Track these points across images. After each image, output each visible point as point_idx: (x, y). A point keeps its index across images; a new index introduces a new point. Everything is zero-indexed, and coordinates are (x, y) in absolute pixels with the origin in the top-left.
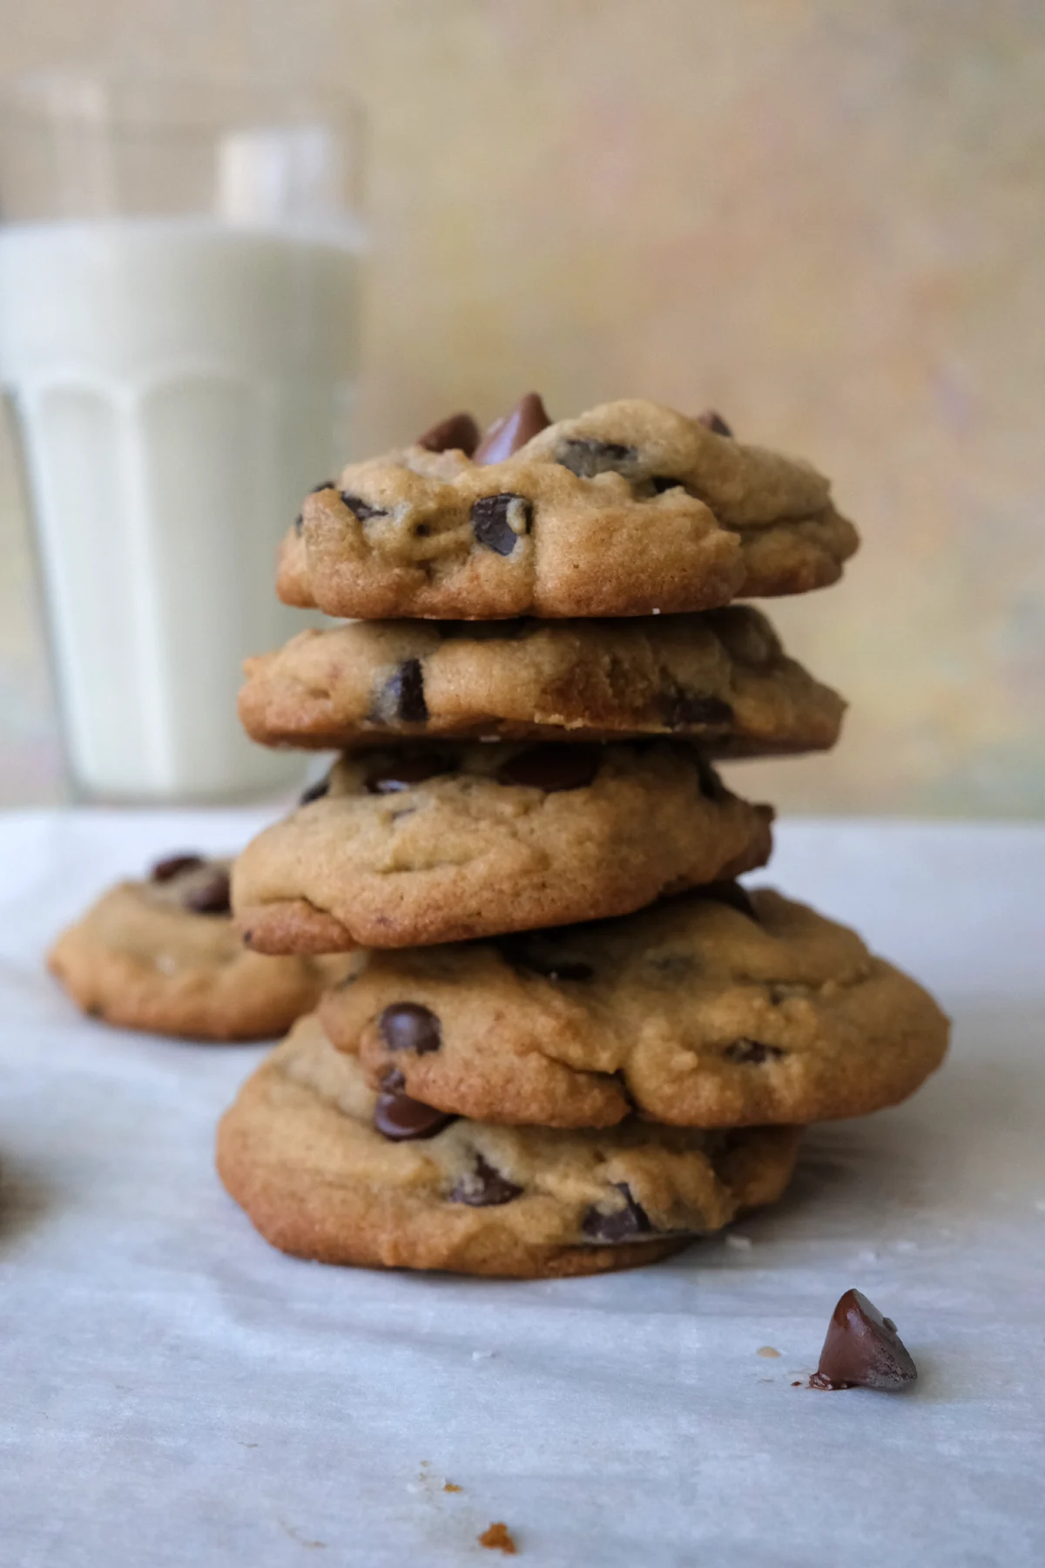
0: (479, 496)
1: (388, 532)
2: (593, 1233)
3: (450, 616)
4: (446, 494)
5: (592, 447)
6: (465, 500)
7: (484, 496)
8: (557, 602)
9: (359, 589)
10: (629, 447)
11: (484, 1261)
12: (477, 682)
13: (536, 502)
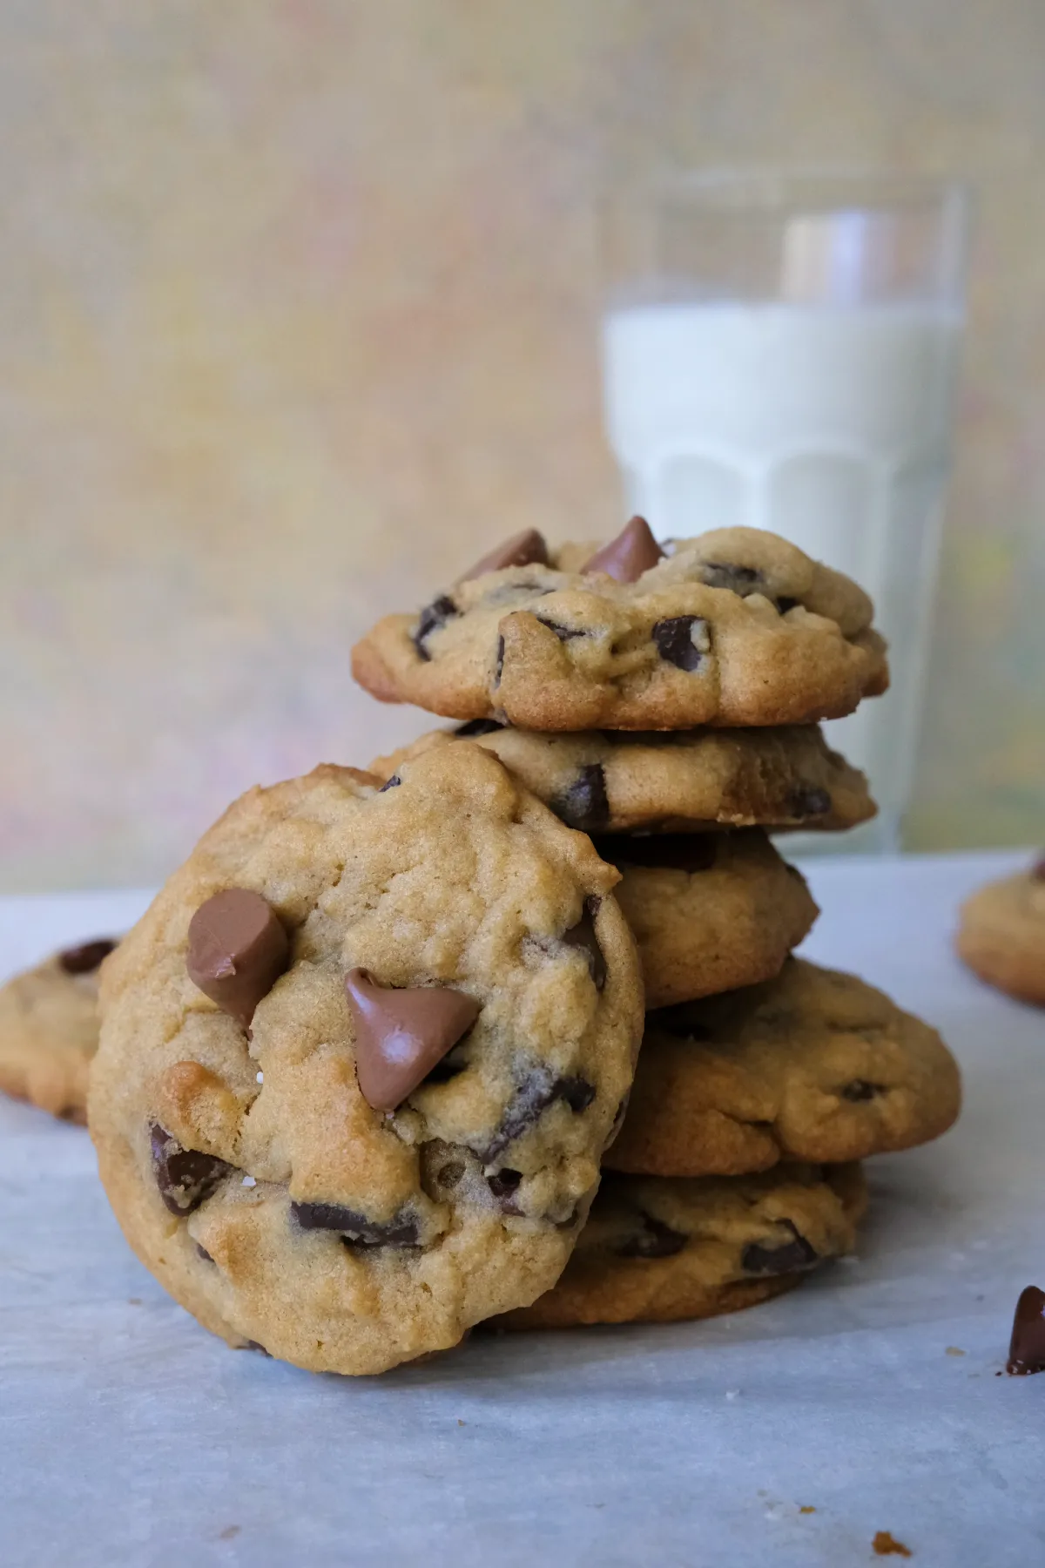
0: (664, 617)
1: (590, 651)
2: (758, 1269)
3: (644, 728)
4: (634, 616)
5: (731, 571)
6: (649, 621)
7: (669, 618)
8: (745, 714)
9: (569, 705)
10: (758, 570)
11: (669, 1307)
12: (669, 788)
13: (714, 624)
